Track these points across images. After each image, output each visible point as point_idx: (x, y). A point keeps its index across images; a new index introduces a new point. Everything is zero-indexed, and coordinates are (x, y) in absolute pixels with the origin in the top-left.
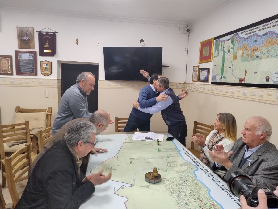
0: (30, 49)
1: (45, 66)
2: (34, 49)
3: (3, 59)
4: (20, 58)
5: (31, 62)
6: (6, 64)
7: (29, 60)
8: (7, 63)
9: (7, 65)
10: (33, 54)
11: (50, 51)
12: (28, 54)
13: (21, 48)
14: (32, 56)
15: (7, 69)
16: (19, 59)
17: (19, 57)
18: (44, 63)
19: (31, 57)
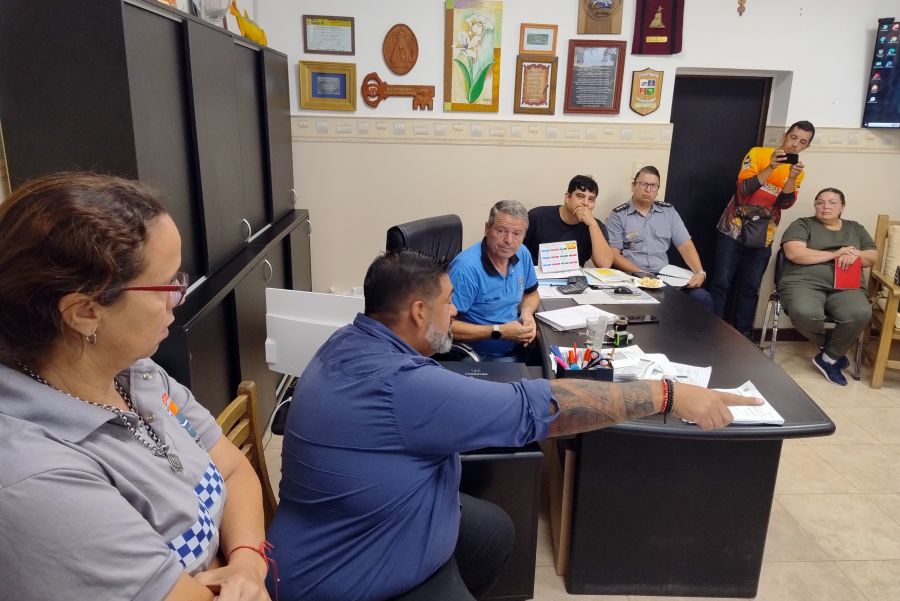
0: (609, 33)
1: (646, 87)
2: (619, 33)
3: (536, 67)
4: (579, 62)
5: (607, 74)
6: (539, 81)
7: (604, 69)
8: (542, 79)
9: (542, 87)
10: (614, 51)
11: (664, 39)
12: (602, 50)
13: (586, 33)
14: (613, 55)
15: (541, 96)
16: (575, 64)
17: (576, 59)
18: (644, 77)
19: (609, 57)
